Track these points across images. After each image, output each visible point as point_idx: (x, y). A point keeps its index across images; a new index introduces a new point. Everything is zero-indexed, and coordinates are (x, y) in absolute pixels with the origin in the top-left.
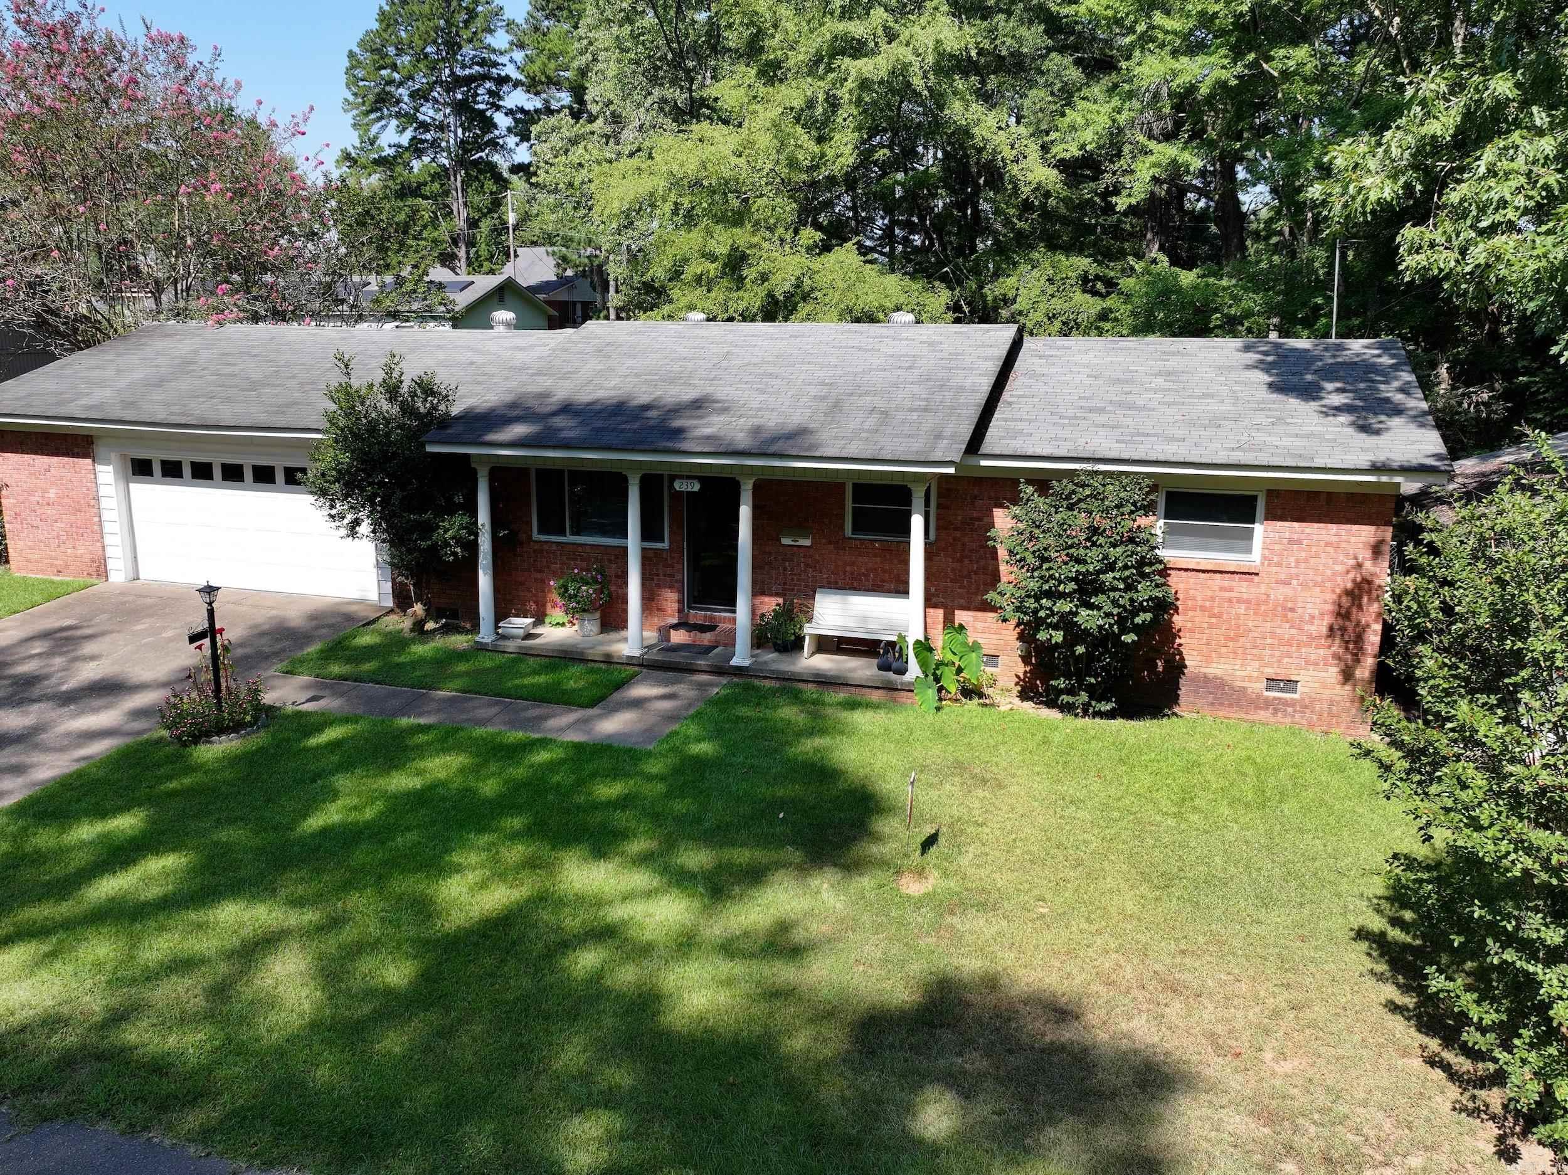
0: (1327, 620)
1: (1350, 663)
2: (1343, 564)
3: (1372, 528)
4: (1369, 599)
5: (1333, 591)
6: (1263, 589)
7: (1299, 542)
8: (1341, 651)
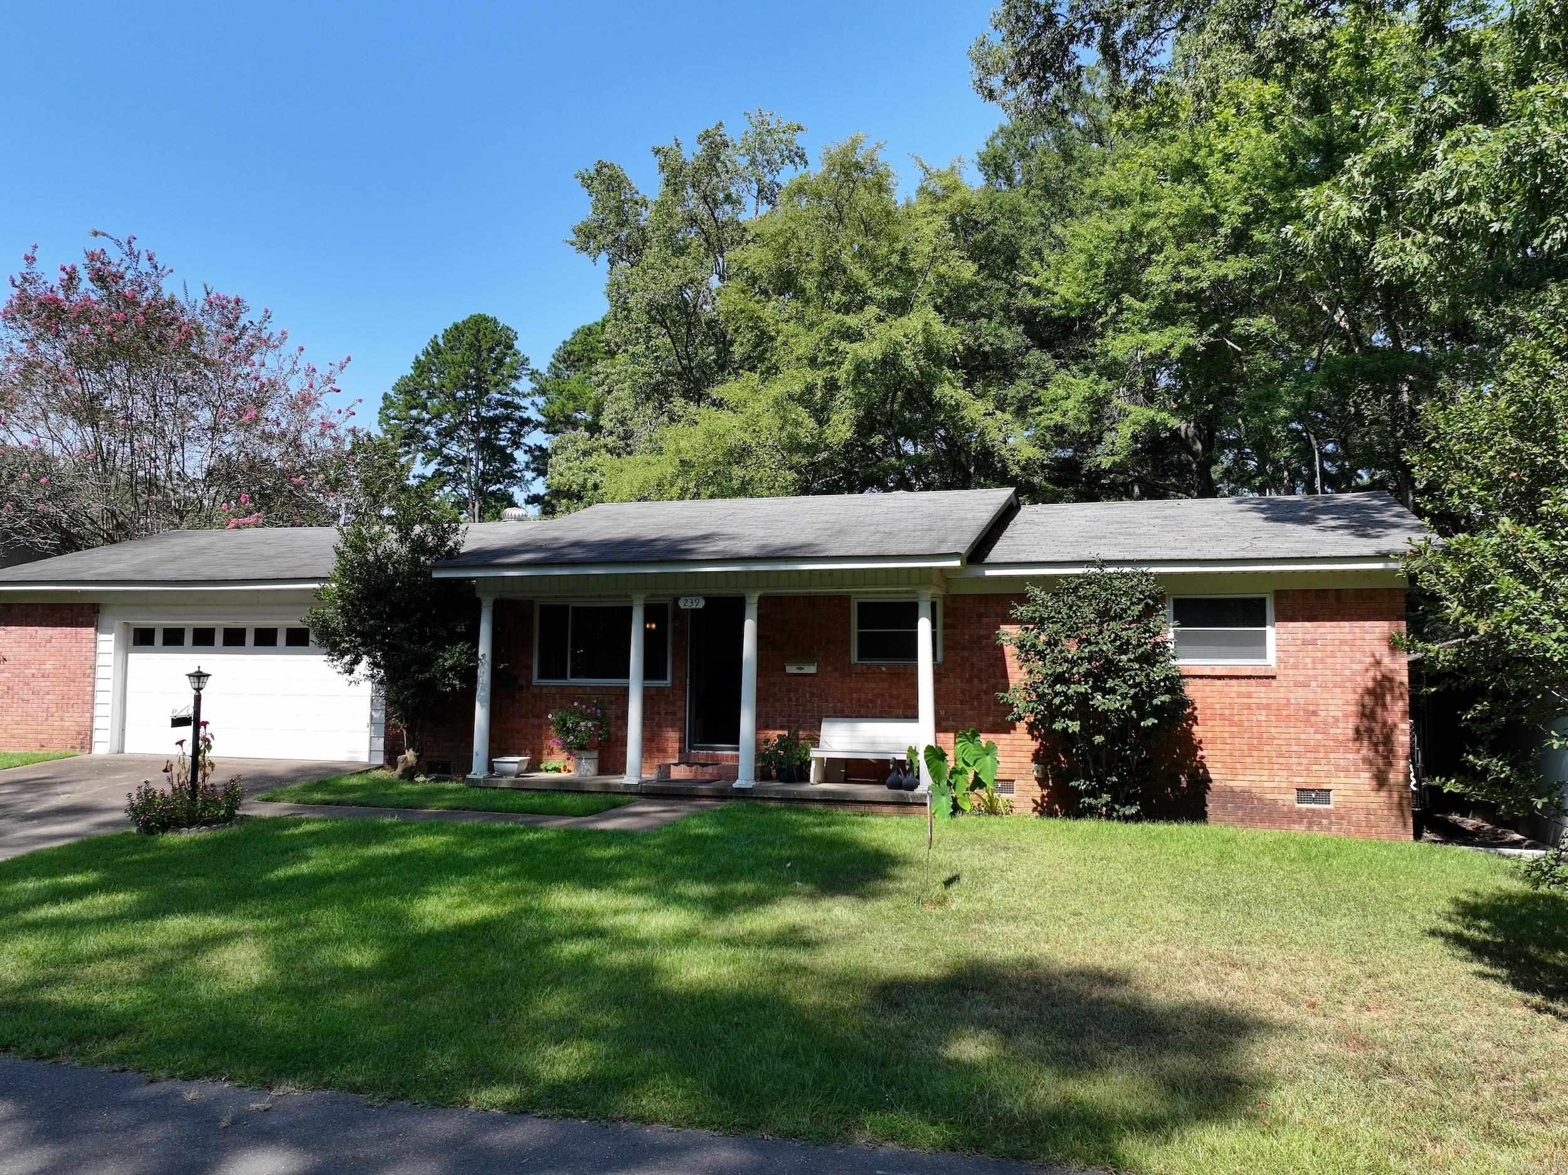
0: (1352, 722)
1: (1382, 767)
2: (1360, 662)
3: (1386, 624)
4: (1393, 698)
5: (1355, 692)
6: (1282, 692)
7: (1313, 642)
8: (1371, 754)
